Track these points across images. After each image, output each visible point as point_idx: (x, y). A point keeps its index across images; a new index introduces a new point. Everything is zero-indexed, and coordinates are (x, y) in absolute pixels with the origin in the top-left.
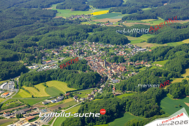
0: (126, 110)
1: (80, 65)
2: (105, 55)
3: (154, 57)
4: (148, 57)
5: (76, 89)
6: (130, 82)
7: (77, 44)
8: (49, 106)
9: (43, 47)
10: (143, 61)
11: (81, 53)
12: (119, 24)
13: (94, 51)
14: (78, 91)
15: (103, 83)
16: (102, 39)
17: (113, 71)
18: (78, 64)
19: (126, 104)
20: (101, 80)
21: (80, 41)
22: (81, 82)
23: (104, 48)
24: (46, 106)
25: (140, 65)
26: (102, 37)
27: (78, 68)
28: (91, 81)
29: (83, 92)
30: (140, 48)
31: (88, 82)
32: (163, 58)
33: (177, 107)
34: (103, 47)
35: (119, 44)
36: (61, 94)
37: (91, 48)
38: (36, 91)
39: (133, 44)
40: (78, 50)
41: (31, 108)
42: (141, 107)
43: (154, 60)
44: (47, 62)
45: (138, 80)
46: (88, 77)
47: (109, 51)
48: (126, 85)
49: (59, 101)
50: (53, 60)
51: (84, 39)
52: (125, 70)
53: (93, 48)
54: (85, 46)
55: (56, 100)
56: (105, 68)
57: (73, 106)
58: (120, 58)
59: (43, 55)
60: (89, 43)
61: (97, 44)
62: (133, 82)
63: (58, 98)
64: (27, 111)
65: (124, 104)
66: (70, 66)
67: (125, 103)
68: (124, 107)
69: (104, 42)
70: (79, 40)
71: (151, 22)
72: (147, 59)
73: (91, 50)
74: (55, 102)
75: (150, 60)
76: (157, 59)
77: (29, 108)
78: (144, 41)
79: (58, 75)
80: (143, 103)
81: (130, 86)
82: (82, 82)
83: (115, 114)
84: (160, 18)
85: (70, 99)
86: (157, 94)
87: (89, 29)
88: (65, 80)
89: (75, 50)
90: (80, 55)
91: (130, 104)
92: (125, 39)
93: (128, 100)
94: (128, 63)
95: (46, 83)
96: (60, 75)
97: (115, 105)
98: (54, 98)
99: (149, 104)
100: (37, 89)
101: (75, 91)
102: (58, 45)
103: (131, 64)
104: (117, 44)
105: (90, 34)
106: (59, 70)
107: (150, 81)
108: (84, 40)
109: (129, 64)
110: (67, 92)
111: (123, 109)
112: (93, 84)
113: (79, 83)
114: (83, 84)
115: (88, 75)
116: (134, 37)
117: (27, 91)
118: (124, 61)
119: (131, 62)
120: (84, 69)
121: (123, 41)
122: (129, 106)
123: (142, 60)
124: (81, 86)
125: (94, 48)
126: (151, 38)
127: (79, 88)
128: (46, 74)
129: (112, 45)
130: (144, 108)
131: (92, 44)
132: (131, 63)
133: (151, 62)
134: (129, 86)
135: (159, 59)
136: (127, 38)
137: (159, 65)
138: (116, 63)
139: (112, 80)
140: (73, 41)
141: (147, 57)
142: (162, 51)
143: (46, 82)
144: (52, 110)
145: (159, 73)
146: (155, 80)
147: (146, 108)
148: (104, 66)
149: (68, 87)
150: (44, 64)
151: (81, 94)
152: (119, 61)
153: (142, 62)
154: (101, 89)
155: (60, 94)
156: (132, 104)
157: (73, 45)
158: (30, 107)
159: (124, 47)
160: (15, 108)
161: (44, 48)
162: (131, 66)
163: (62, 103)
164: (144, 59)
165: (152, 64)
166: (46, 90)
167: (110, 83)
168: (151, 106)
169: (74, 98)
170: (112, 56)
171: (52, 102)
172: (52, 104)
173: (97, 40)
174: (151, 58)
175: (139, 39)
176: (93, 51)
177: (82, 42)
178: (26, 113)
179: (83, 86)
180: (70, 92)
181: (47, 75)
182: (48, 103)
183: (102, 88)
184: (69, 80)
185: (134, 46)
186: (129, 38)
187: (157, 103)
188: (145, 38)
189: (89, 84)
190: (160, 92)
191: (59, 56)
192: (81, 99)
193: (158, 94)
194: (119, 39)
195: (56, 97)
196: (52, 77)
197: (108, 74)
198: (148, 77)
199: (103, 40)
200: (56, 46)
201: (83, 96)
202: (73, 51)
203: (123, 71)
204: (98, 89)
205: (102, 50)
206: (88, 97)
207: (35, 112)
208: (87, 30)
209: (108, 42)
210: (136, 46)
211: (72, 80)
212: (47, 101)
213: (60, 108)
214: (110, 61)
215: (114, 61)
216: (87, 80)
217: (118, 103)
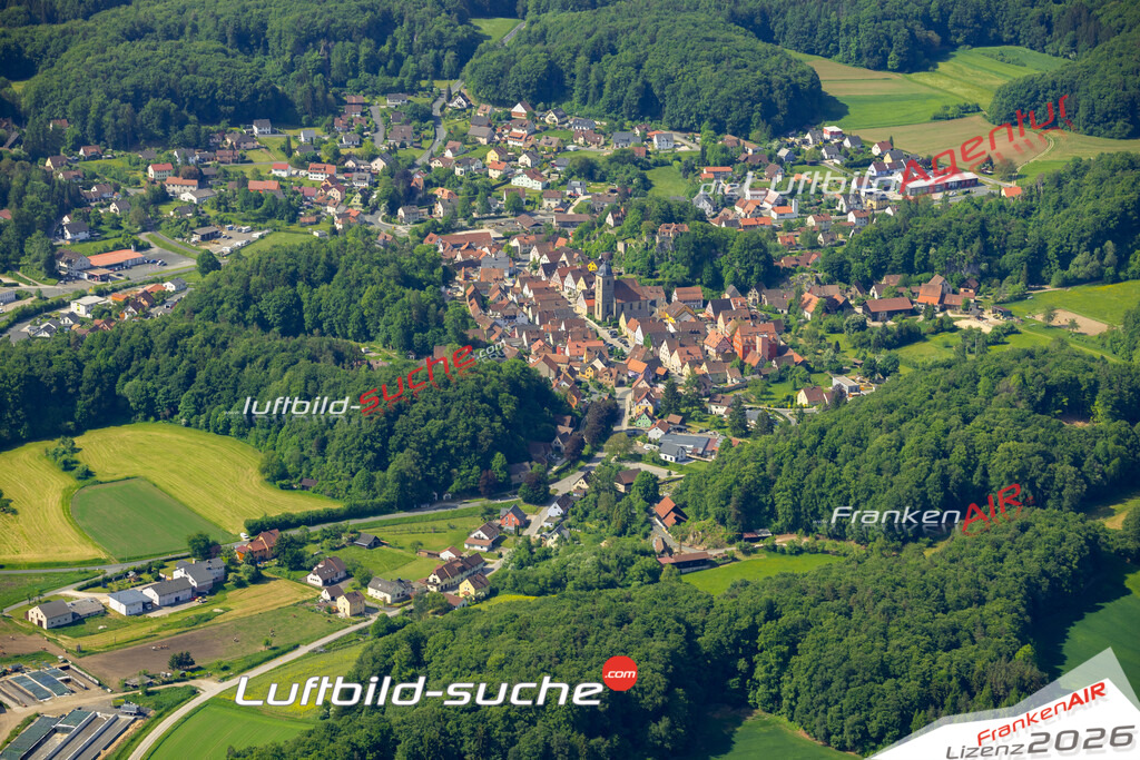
1: (382, 295)
2: (610, 220)
3: (1043, 247)
4: (987, 250)
5: (335, 506)
6: (803, 460)
7: (377, 119)
8: (85, 643)
9: (71, 130)
10: (937, 280)
11: (406, 194)
13: (522, 181)
14: (353, 523)
15: (576, 458)
16: (593, 81)
17: (671, 360)
18: (369, 292)
19: (761, 641)
20: (555, 434)
21: (401, 89)
22: (385, 443)
23: (611, 160)
24: (66, 641)
25: (914, 312)
26: (595, 57)
27: (363, 319)
28: (474, 439)
29: (398, 529)
30: (929, 165)
31: (446, 448)
32: (1122, 261)
34: (602, 152)
35: (742, 130)
36: (206, 540)
37: (492, 156)
39: (864, 135)
40: (379, 165)
42: (885, 671)
43: (1035, 278)
44: (96, 260)
45: (880, 440)
46: (445, 400)
47: (646, 185)
48: (767, 484)
49: (178, 602)
50: (155, 250)
51: (438, 75)
52: (776, 351)
53: (509, 158)
54: (443, 131)
55: (151, 594)
56: (604, 333)
57: (303, 650)
58: (734, 250)
59: (70, 199)
60: (484, 110)
61: (550, 118)
62: (832, 455)
63: (178, 574)
65: (736, 644)
66: (299, 304)
67: (752, 632)
68: (734, 672)
69: (614, 107)
70: (395, 82)
72: (977, 262)
73: (494, 174)
74: (148, 606)
75: (1003, 275)
76: (1064, 266)
78: (966, 110)
79: (190, 377)
80: (903, 641)
81: (806, 492)
82: (393, 441)
83: (661, 727)
85: (280, 592)
86: (1033, 567)
89: (350, 164)
90: (392, 211)
91: (791, 641)
92: (795, 87)
93: (772, 613)
94: (807, 296)
95: (79, 441)
98: (138, 572)
99: (957, 654)
101: (331, 517)
102: (203, 120)
103: (831, 307)
104: (719, 129)
107: (982, 457)
108: (441, 85)
109: (813, 300)
110: (255, 529)
111: (734, 683)
112: (486, 465)
113: (369, 455)
114: (401, 461)
115: (447, 384)
116: (881, 65)
118: (772, 276)
119: (830, 282)
120: (417, 337)
121: (781, 103)
122: (784, 663)
123: (927, 267)
124: (379, 475)
125: (524, 159)
126: (1029, 83)
127: (361, 498)
129: (677, 137)
130: (912, 687)
131: (509, 117)
132: (835, 291)
133: (1010, 288)
134: (797, 490)
135: (1081, 263)
136: (815, 81)
138: (697, 291)
139: (656, 434)
140: (343, 84)
141: (977, 245)
143: (79, 431)
144: (116, 681)
145: (1071, 386)
146: (1027, 447)
147: (925, 683)
148: (591, 314)
149: (273, 480)
150: (69, 278)
151: (377, 543)
152: (727, 276)
153: (928, 293)
154: (554, 510)
155: (192, 542)
156: (808, 642)
157: (339, 124)
159: (783, 153)
161: (80, 142)
162: (832, 319)
163: (207, 618)
164: (949, 267)
165: (1015, 308)
166: (74, 508)
167: (638, 458)
168: (978, 666)
169: (314, 579)
170: (669, 232)
171: (118, 607)
172: (119, 623)
173: (549, 88)
174: (1007, 259)
175: (924, 91)
176: (506, 180)
177: (421, 100)
179: (402, 478)
180: (285, 523)
181: (87, 374)
182: (78, 620)
183: (565, 500)
185: (876, 151)
186: (838, 78)
187: (1027, 649)
189: (455, 463)
190: (1069, 549)
191: (213, 213)
192: (371, 591)
193: (1044, 573)
194: (746, 79)
195: (152, 571)
196: (129, 388)
197: (621, 384)
198: (967, 421)
199: (600, 85)
200: (188, 128)
201: (395, 563)
202: (332, 179)
203: (753, 360)
204: (525, 507)
205: (589, 171)
206: (440, 572)
209: (648, 107)
210: (888, 146)
212: (76, 597)
213: (183, 663)
214: (651, 269)
215: (682, 271)
216: (434, 425)
217: (691, 633)
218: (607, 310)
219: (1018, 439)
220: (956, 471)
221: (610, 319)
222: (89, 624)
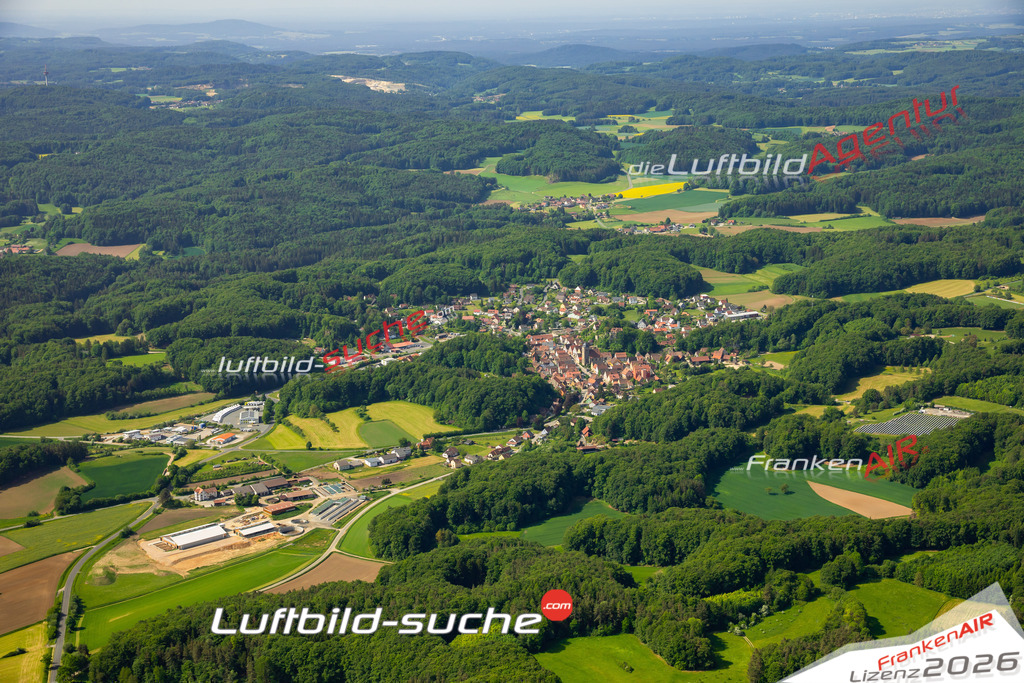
0: (595, 493)
1: (494, 354)
2: (594, 328)
3: (766, 338)
4: (743, 338)
5: (459, 430)
6: (635, 412)
7: (521, 294)
8: (352, 476)
9: (396, 298)
10: (722, 349)
11: (522, 320)
12: (704, 230)
13: (572, 316)
14: (465, 436)
15: (558, 413)
16: (608, 277)
17: (607, 379)
18: (489, 352)
19: (596, 472)
20: (552, 404)
21: (533, 282)
22: (480, 406)
23: (609, 307)
24: (346, 475)
25: (710, 362)
26: (609, 267)
27: (486, 363)
28: (515, 405)
29: (482, 439)
30: (740, 309)
31: (504, 408)
32: (798, 342)
33: (775, 494)
34: (605, 305)
35: (666, 296)
36: (405, 440)
37: (563, 306)
38: (327, 431)
39: (717, 298)
40: (516, 310)
41: (292, 479)
42: (639, 481)
43: (762, 348)
44: (394, 345)
45: (666, 403)
46: (505, 390)
47: (622, 316)
48: (622, 420)
49: (391, 462)
50: (421, 342)
51: (548, 276)
52: (648, 375)
53: (569, 307)
54: (546, 298)
55: (381, 459)
56: (584, 370)
57: (434, 479)
58: (641, 338)
60: (564, 289)
61: (590, 292)
62: (648, 409)
63: (393, 452)
64: (277, 488)
65: (588, 473)
66: (462, 358)
67: (593, 468)
68: (587, 484)
69: (615, 287)
70: (531, 279)
71: (827, 224)
72: (738, 342)
73: (562, 313)
74: (379, 463)
75: (749, 348)
76: (775, 344)
77: (288, 477)
78: (763, 288)
79: (412, 383)
80: (648, 471)
81: (636, 423)
82: (483, 405)
83: (552, 502)
84: (867, 210)
85: (432, 459)
86: (712, 448)
87: (577, 243)
88: (433, 399)
89: (505, 310)
90: (517, 327)
91: (607, 471)
92: (690, 279)
93: (602, 461)
94: (668, 356)
95: (368, 407)
96: (416, 382)
97: (554, 472)
98: (379, 452)
99: (669, 477)
100: (333, 425)
101: (456, 434)
102: (449, 294)
103: (676, 359)
104: (656, 296)
105: (577, 259)
106: (417, 368)
107: (706, 410)
108: (548, 280)
109: (669, 357)
110: (426, 437)
111: (586, 488)
112: (519, 415)
113: (474, 411)
114: (486, 413)
115: (506, 384)
116: (732, 271)
117: (299, 431)
118: (656, 348)
119: (679, 350)
120: (506, 370)
121: (683, 285)
122: (605, 481)
123: (720, 346)
124: (477, 418)
125: (575, 308)
126: (786, 277)
127: (469, 427)
128: (371, 379)
129: (639, 299)
130: (649, 487)
131: (574, 292)
132: (680, 354)
133: (752, 352)
134: (633, 422)
135: (781, 343)
136: (700, 276)
137: (776, 364)
138: (624, 354)
139: (592, 405)
140: (510, 280)
141: (738, 336)
142: (801, 315)
143: (369, 403)
144: (361, 488)
145: (749, 384)
146: (723, 405)
147: (655, 486)
148: (581, 363)
149: (438, 421)
150: (384, 352)
151: (473, 443)
152: (638, 348)
153: (717, 355)
154: (544, 432)
155: (400, 441)
156: (613, 471)
157: (505, 295)
158: (290, 476)
159: (681, 304)
160: (238, 479)
161: (400, 302)
162: (676, 364)
163: (401, 468)
164: (727, 344)
165: (751, 360)
166: (360, 431)
167: (583, 414)
168: (677, 481)
169: (445, 455)
170: (615, 331)
171: (368, 463)
172: (368, 469)
173: (591, 280)
174: (752, 342)
175: (749, 281)
176: (566, 315)
177: (540, 286)
178: (271, 494)
179: (485, 419)
180: (439, 436)
181: (373, 382)
182: (352, 468)
183: (549, 429)
184: (442, 398)
185: (720, 303)
186: (709, 275)
187: (700, 475)
188: (769, 275)
189: (507, 414)
190: (729, 442)
191: (445, 328)
192: (466, 460)
193: (717, 450)
194: (669, 276)
195: (383, 452)
196: (389, 388)
197: (585, 388)
198: (702, 395)
199: (611, 279)
200: (443, 297)
201: (477, 450)
202: (496, 315)
203: (639, 379)
204: (533, 431)
205: (599, 311)
206: (493, 453)
207: (305, 490)
208: (567, 245)
209: (629, 287)
210: (725, 302)
211: (451, 398)
212: (353, 460)
213: (387, 482)
214: (607, 346)
215: (620, 346)
216: (499, 400)
217: (570, 469)
218: (587, 361)
219: (720, 402)
220: (694, 414)
221: (587, 365)
222: (356, 469)
